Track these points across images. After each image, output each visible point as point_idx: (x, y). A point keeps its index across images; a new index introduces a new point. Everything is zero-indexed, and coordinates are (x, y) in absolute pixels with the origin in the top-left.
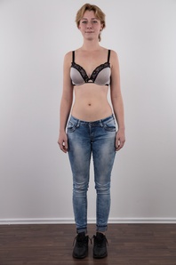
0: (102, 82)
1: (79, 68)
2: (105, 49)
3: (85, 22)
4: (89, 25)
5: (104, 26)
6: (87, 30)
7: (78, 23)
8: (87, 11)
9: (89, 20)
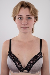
0: (35, 71)
1: (15, 59)
2: (37, 38)
3: (21, 18)
4: (24, 21)
5: (37, 20)
6: (23, 26)
7: (15, 18)
8: (23, 8)
9: (24, 17)
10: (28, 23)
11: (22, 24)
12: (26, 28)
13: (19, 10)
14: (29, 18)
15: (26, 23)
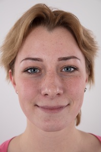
10: (65, 91)
11: (39, 92)
12: (60, 108)
13: (25, 36)
14: (68, 68)
15: (58, 91)
